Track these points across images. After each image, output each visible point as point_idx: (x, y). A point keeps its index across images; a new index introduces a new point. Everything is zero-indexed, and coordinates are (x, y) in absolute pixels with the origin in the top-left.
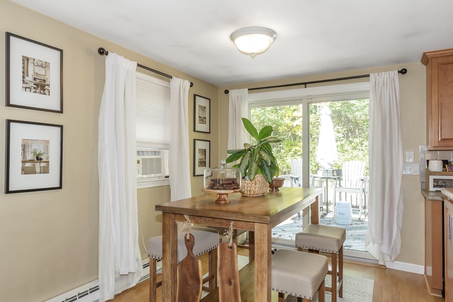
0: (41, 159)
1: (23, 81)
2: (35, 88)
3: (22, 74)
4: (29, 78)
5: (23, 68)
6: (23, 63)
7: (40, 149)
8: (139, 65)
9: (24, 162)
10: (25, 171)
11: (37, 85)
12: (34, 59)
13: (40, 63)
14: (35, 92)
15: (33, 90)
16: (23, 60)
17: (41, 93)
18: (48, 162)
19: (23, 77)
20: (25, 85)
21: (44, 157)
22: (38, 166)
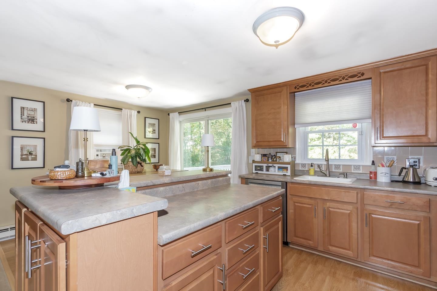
0: (32, 154)
1: (21, 118)
2: (28, 121)
3: (20, 115)
4: (25, 116)
5: (21, 112)
6: (21, 110)
7: (31, 149)
8: (94, 105)
9: (22, 155)
10: (22, 159)
11: (30, 120)
12: (27, 108)
13: (31, 109)
14: (28, 123)
15: (27, 122)
16: (21, 109)
17: (32, 123)
18: (36, 155)
19: (21, 116)
20: (22, 120)
21: (34, 153)
22: (30, 157)
